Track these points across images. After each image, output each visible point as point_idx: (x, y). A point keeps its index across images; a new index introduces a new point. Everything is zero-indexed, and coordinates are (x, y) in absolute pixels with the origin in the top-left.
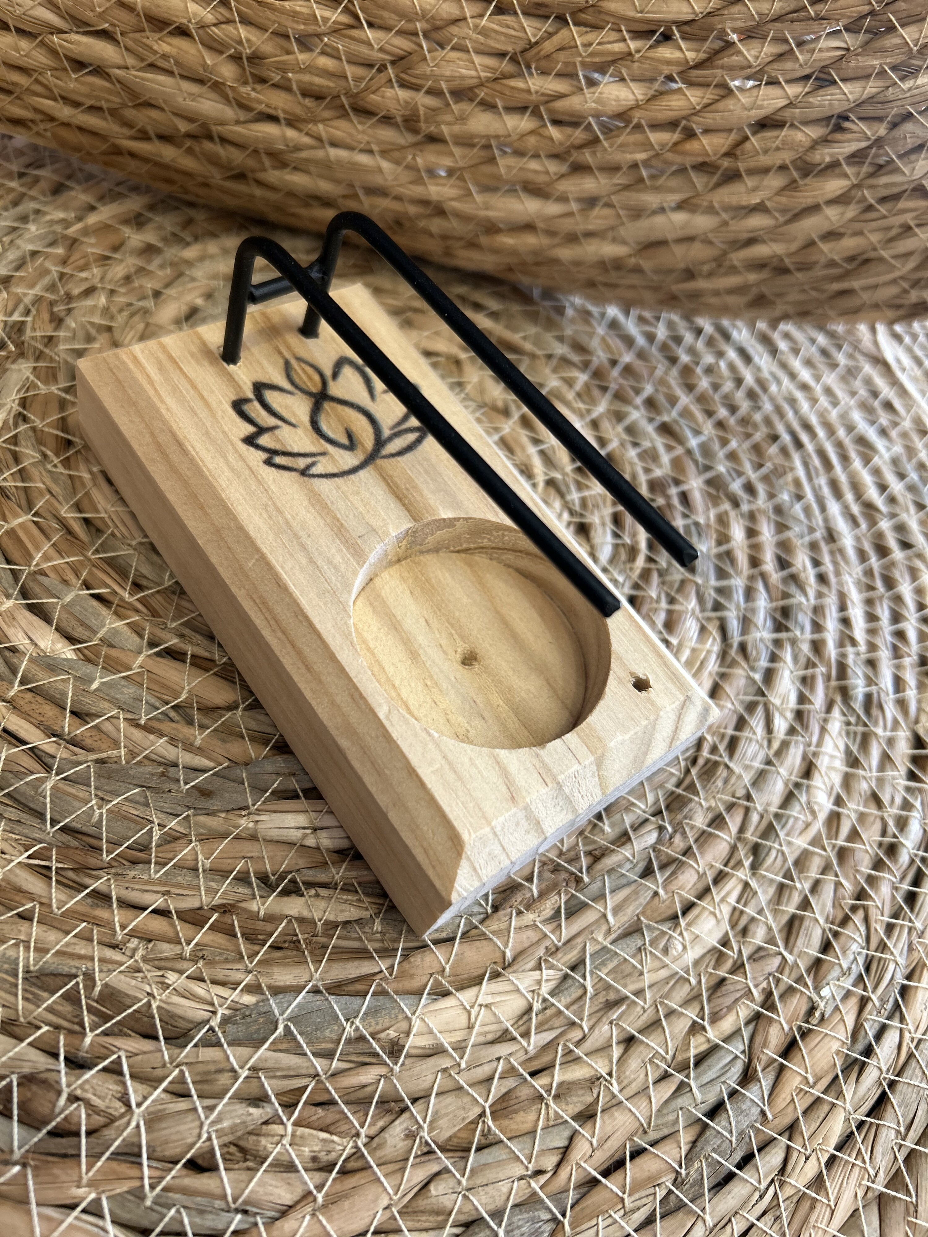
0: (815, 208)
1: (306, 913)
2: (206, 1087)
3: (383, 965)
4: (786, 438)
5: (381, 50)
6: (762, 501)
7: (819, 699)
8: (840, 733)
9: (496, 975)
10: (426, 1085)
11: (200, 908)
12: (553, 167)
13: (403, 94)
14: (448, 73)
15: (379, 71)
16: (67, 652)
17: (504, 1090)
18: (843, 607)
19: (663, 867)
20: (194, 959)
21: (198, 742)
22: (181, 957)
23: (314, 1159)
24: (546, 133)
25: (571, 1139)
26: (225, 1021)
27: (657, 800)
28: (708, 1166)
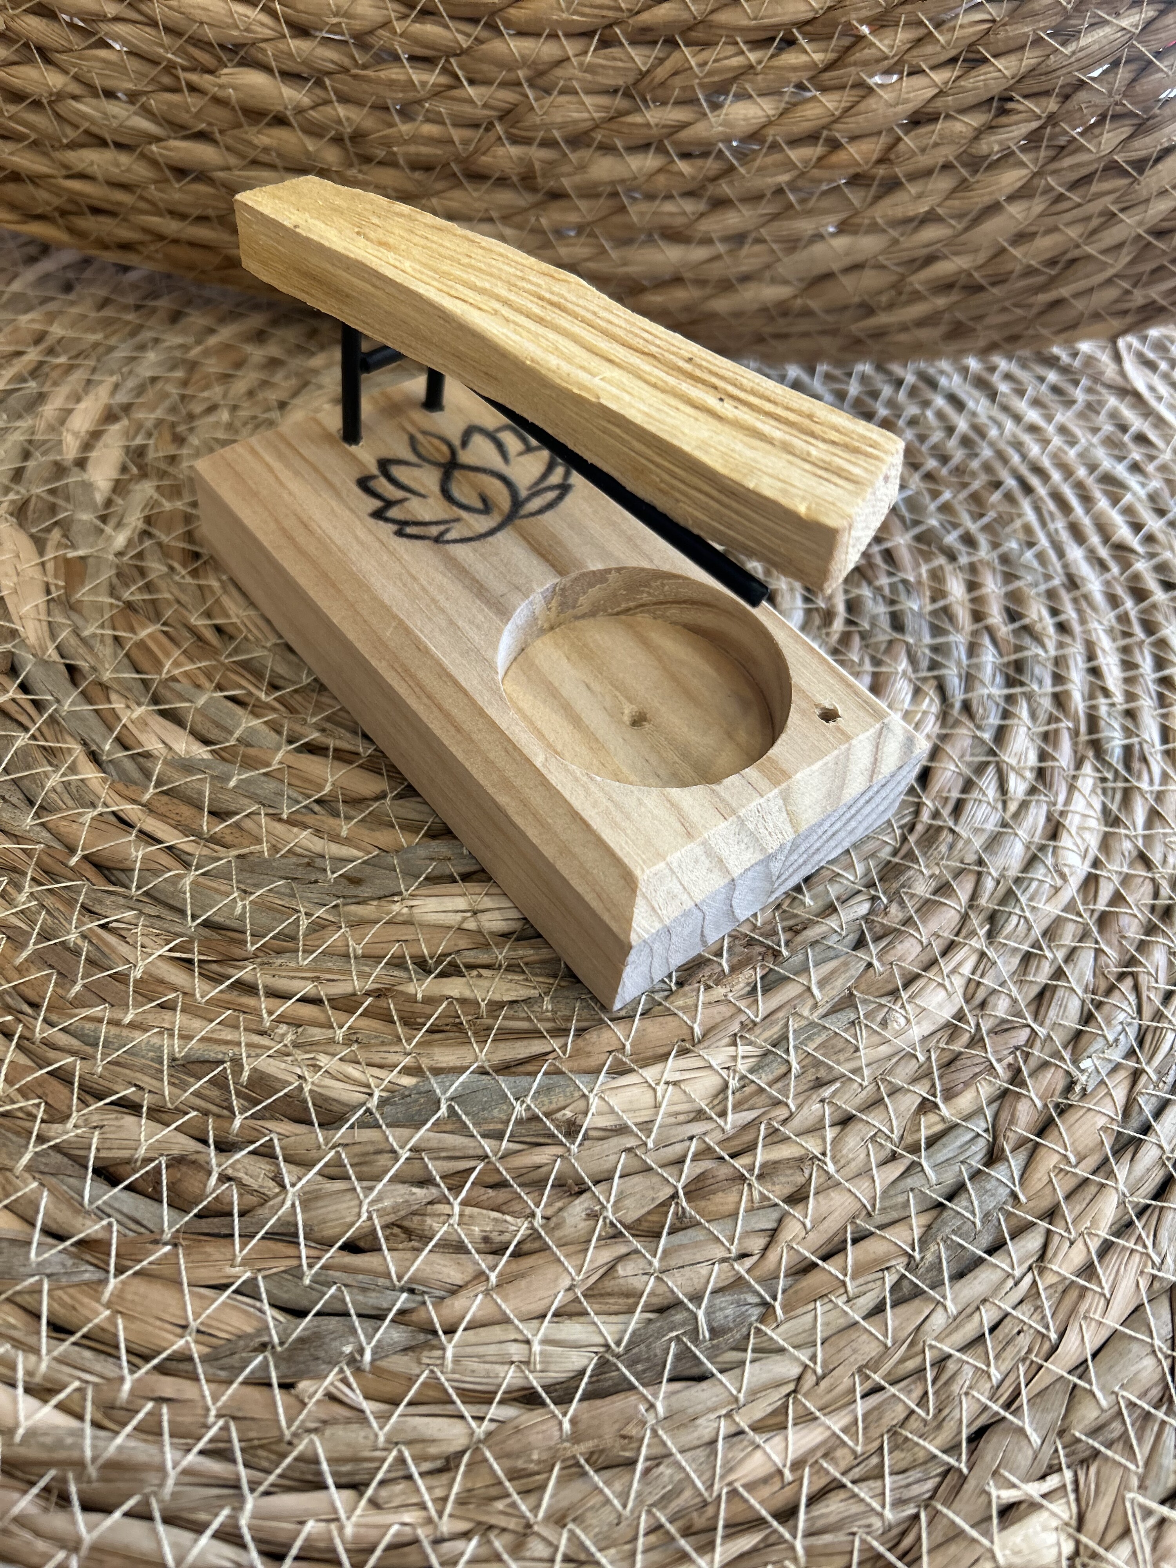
0: (994, 208)
1: (467, 994)
2: (365, 1169)
3: (555, 1044)
4: (1011, 483)
5: (485, 106)
6: (984, 552)
7: (1064, 756)
8: (1093, 791)
9: (683, 1052)
10: (608, 1166)
11: (354, 994)
12: (690, 206)
13: (514, 151)
14: (559, 120)
15: (487, 130)
16: (201, 752)
17: (699, 1171)
18: (1091, 656)
19: (877, 939)
20: (349, 1041)
21: (344, 833)
22: (332, 1041)
23: (486, 1239)
24: (674, 168)
25: (780, 1221)
26: (383, 1102)
27: (868, 871)
28: (947, 1248)
